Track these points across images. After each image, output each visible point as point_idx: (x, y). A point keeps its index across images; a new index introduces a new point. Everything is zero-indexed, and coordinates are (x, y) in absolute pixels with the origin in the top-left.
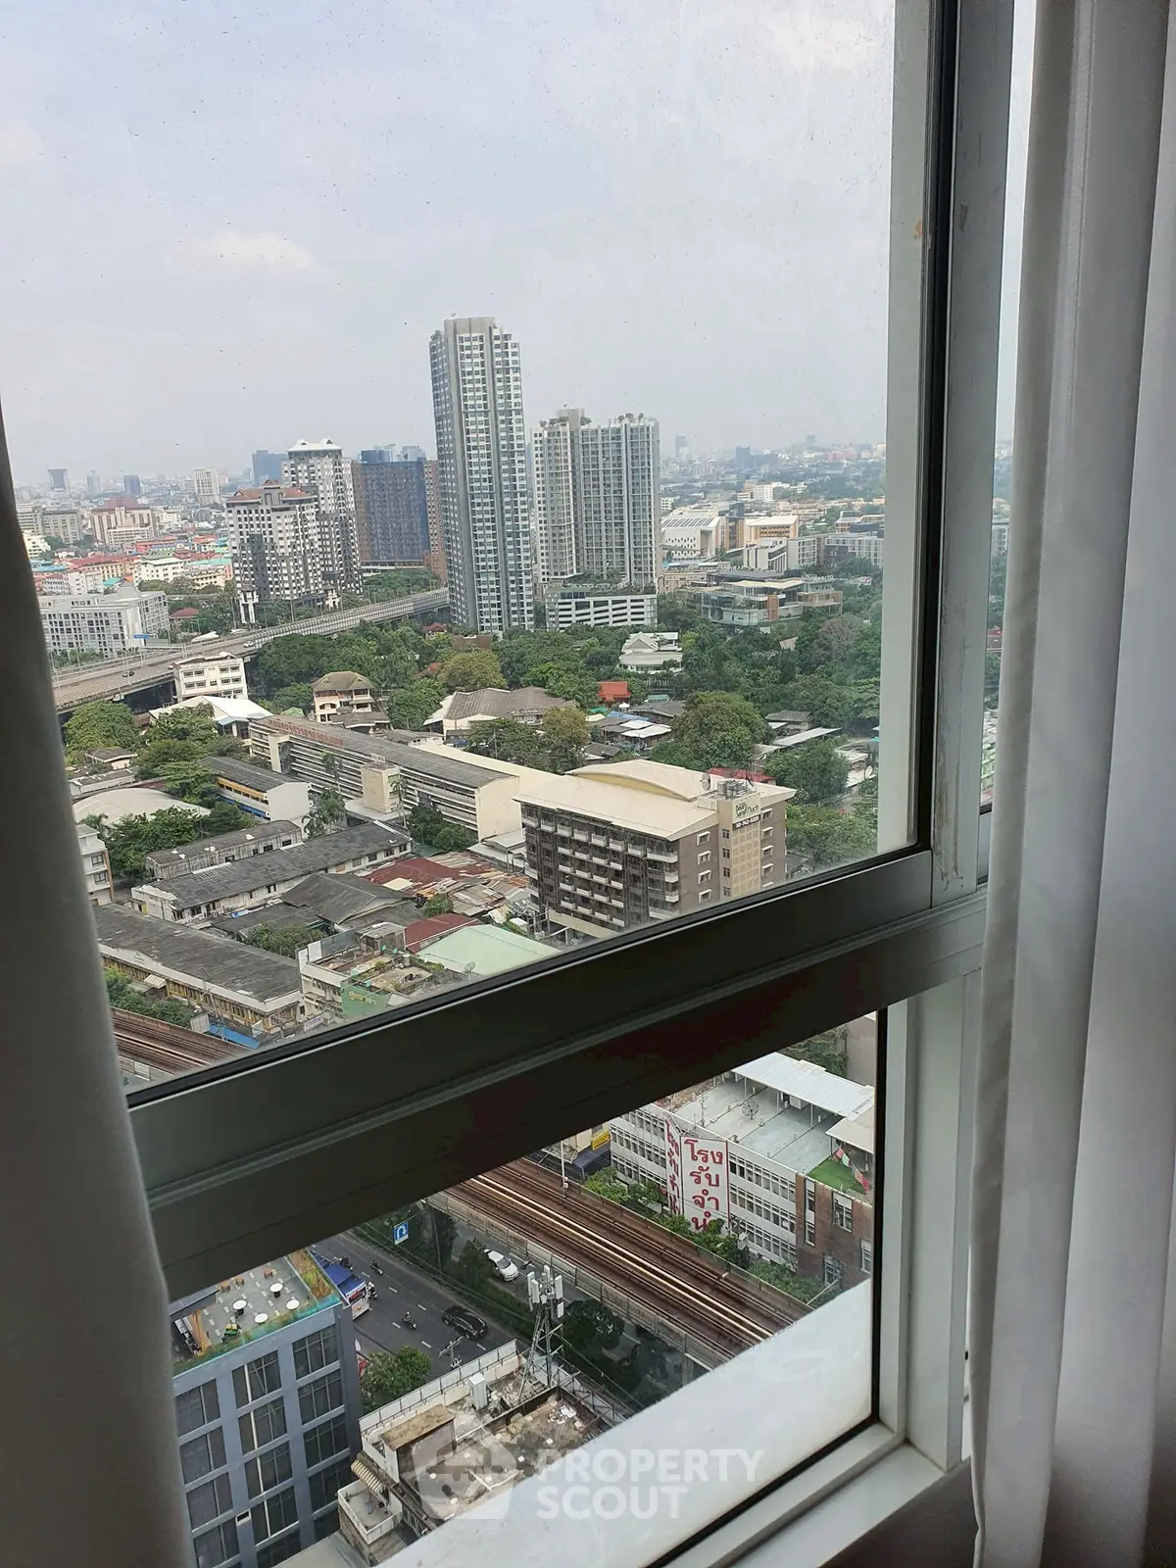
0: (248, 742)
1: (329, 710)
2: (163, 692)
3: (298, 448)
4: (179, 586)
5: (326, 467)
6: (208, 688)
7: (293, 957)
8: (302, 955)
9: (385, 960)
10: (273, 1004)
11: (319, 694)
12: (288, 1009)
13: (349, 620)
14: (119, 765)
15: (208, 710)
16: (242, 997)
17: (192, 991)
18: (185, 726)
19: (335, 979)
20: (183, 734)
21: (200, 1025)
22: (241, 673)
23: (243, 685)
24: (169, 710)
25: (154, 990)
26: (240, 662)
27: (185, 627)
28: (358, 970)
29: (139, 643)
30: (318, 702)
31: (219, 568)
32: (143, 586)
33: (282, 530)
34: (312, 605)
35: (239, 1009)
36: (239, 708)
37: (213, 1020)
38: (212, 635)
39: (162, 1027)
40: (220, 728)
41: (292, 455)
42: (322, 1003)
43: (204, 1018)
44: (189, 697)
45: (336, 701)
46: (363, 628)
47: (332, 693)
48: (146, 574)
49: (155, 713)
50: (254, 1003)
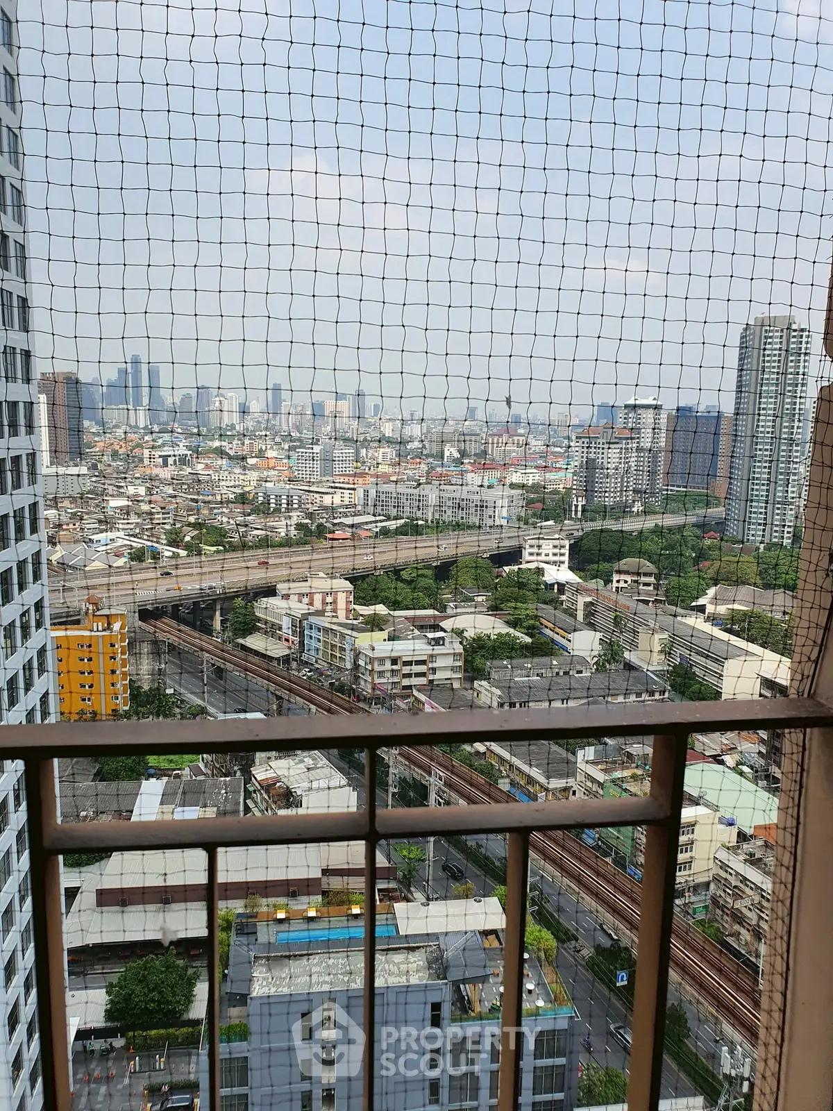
0: (563, 598)
1: (622, 584)
2: (514, 556)
3: (632, 402)
4: (536, 488)
5: (648, 416)
6: (543, 558)
7: (574, 753)
8: (580, 753)
9: (639, 772)
10: (556, 783)
11: (619, 572)
12: (566, 789)
13: (650, 523)
14: (480, 599)
15: (540, 571)
16: (535, 773)
17: (502, 760)
18: (524, 580)
19: (601, 777)
20: (521, 585)
21: (504, 785)
22: (566, 551)
23: (566, 558)
24: (516, 568)
25: (478, 753)
26: (567, 543)
27: (534, 515)
28: (618, 774)
29: (504, 522)
30: (615, 577)
31: (562, 479)
32: (512, 486)
33: (612, 458)
34: (623, 511)
35: (531, 781)
36: (564, 574)
37: (513, 784)
38: (551, 522)
39: (481, 779)
40: (546, 584)
41: (626, 406)
42: (588, 792)
43: (507, 780)
44: (529, 561)
45: (629, 578)
46: (658, 531)
47: (627, 573)
48: (516, 478)
49: (507, 569)
50: (542, 779)
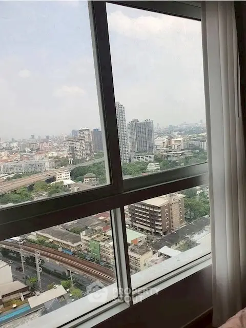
0: (70, 189)
1: (87, 181)
2: (53, 179)
3: (81, 129)
4: (57, 157)
5: (86, 133)
6: (62, 178)
7: (80, 234)
8: (81, 234)
9: (99, 234)
10: (75, 245)
11: (85, 178)
12: (78, 246)
13: (91, 163)
14: (44, 194)
15: (63, 182)
16: (69, 243)
17: (58, 242)
19: (88, 239)
20: (57, 187)
21: (60, 249)
22: (69, 174)
23: (69, 177)
24: (54, 183)
25: (50, 242)
26: (69, 172)
27: (58, 165)
28: (93, 237)
29: (48, 169)
30: (85, 180)
31: (65, 154)
32: (49, 158)
33: (78, 145)
34: (83, 160)
35: (68, 246)
36: (69, 182)
37: (63, 248)
38: (63, 167)
39: (52, 250)
40: (65, 186)
41: (79, 130)
42: (86, 244)
43: (61, 248)
44: (58, 180)
45: (88, 179)
46: (94, 164)
47: (88, 178)
48: (50, 155)
49: (52, 183)
50: (72, 245)
